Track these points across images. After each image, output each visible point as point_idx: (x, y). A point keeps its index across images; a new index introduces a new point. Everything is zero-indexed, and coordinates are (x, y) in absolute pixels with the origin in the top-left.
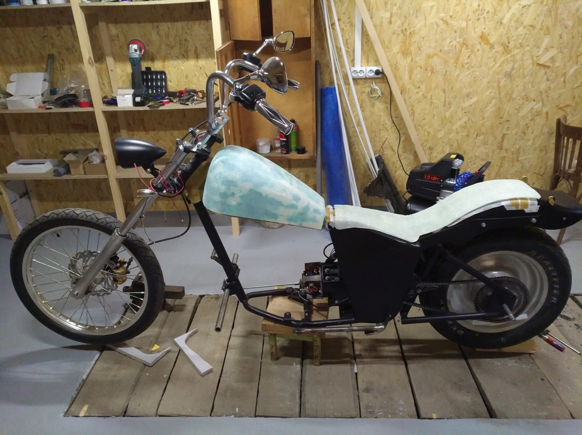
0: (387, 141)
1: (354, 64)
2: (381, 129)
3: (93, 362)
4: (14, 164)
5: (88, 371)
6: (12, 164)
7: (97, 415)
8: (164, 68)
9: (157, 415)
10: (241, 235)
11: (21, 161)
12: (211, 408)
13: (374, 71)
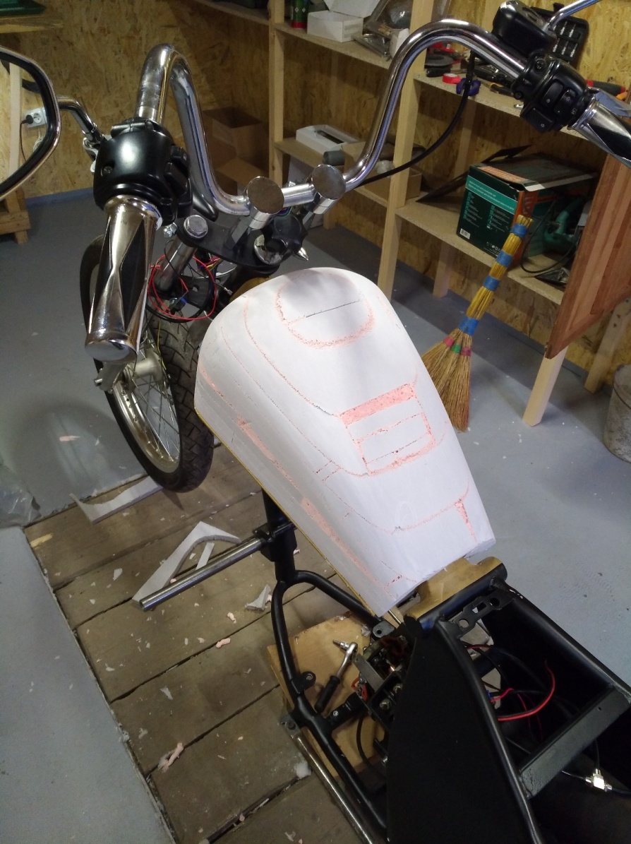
3: (123, 482)
4: (310, 129)
5: (105, 489)
6: (307, 128)
7: (41, 560)
8: (589, 16)
9: (75, 629)
10: (541, 428)
11: (327, 128)
12: (127, 690)
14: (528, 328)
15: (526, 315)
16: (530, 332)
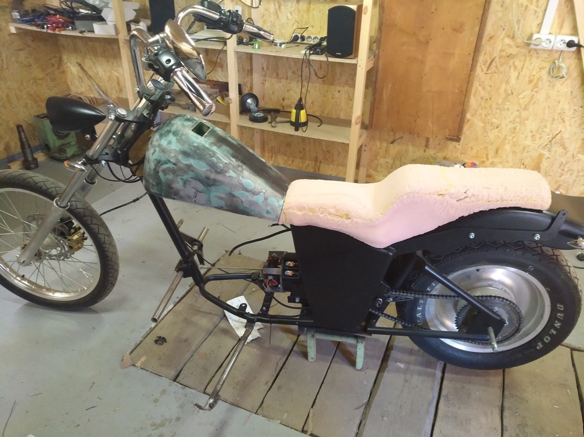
0: (559, 135)
1: (540, 30)
2: (556, 119)
13: (567, 42)
14: (317, 169)
15: (314, 162)
16: (319, 171)
